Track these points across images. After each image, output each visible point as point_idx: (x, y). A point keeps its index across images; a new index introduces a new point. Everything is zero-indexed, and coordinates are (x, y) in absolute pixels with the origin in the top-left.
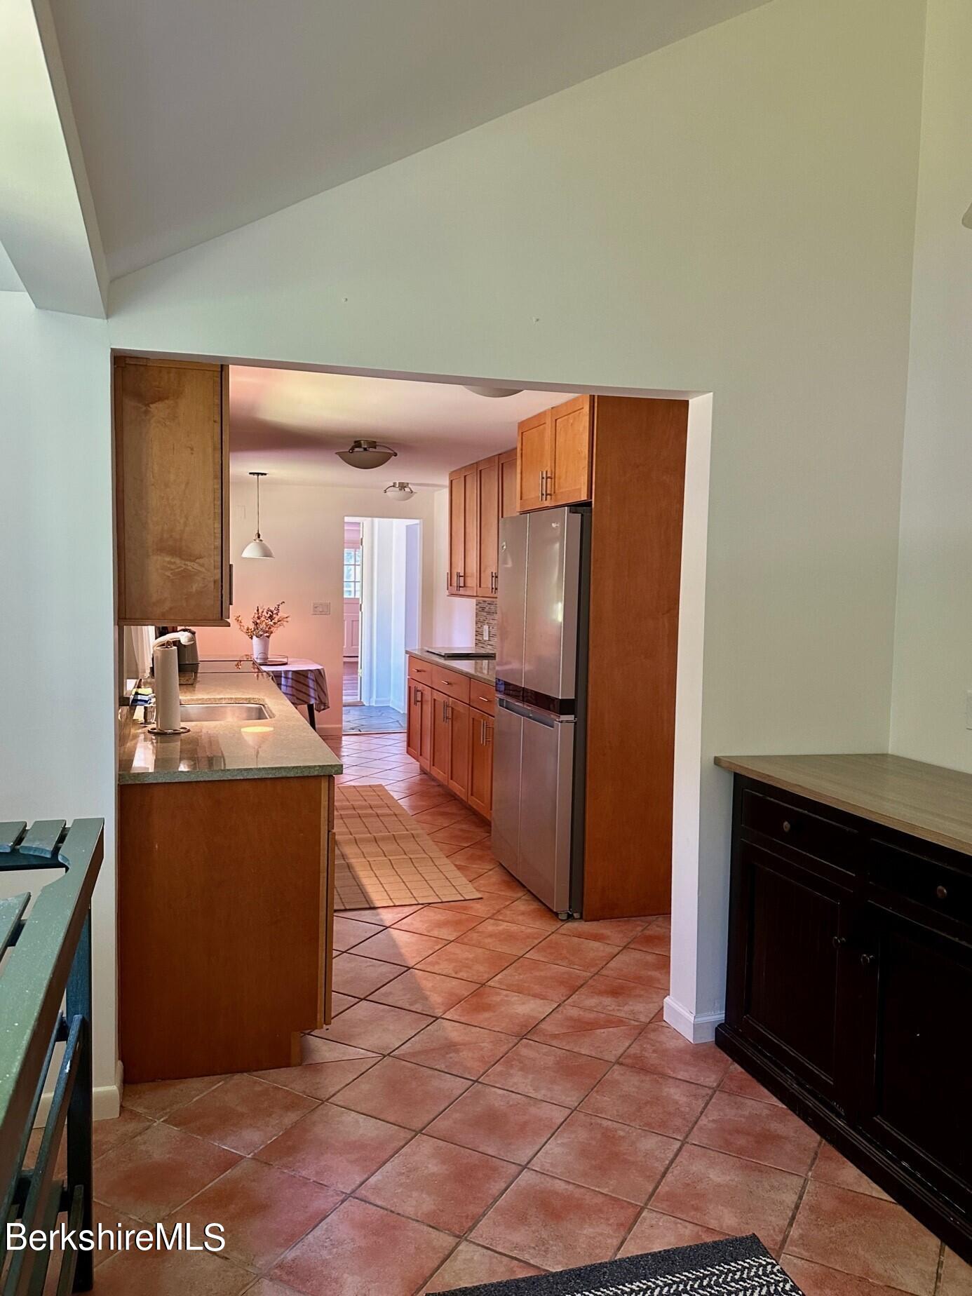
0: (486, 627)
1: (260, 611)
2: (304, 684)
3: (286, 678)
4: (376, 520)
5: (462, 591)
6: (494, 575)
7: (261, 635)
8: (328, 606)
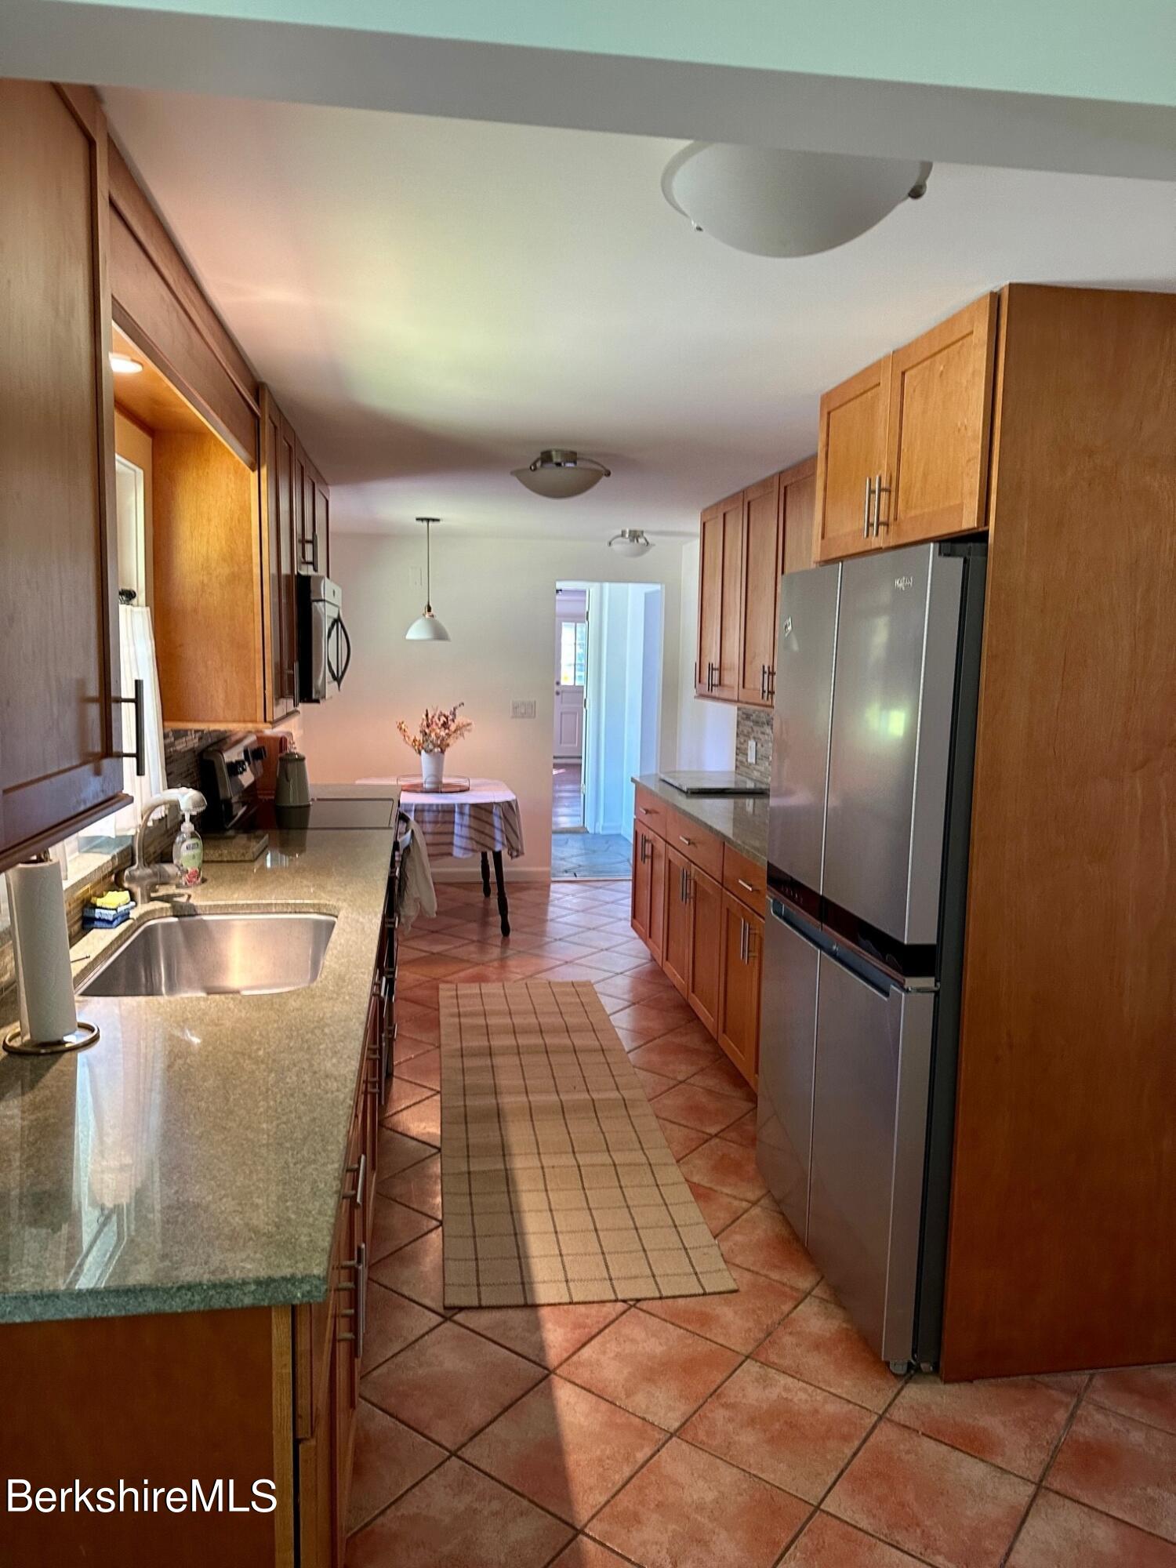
0: (752, 744)
1: (430, 716)
2: (487, 822)
3: (462, 813)
4: (607, 585)
5: (716, 692)
6: (766, 669)
7: (431, 751)
8: (533, 705)
